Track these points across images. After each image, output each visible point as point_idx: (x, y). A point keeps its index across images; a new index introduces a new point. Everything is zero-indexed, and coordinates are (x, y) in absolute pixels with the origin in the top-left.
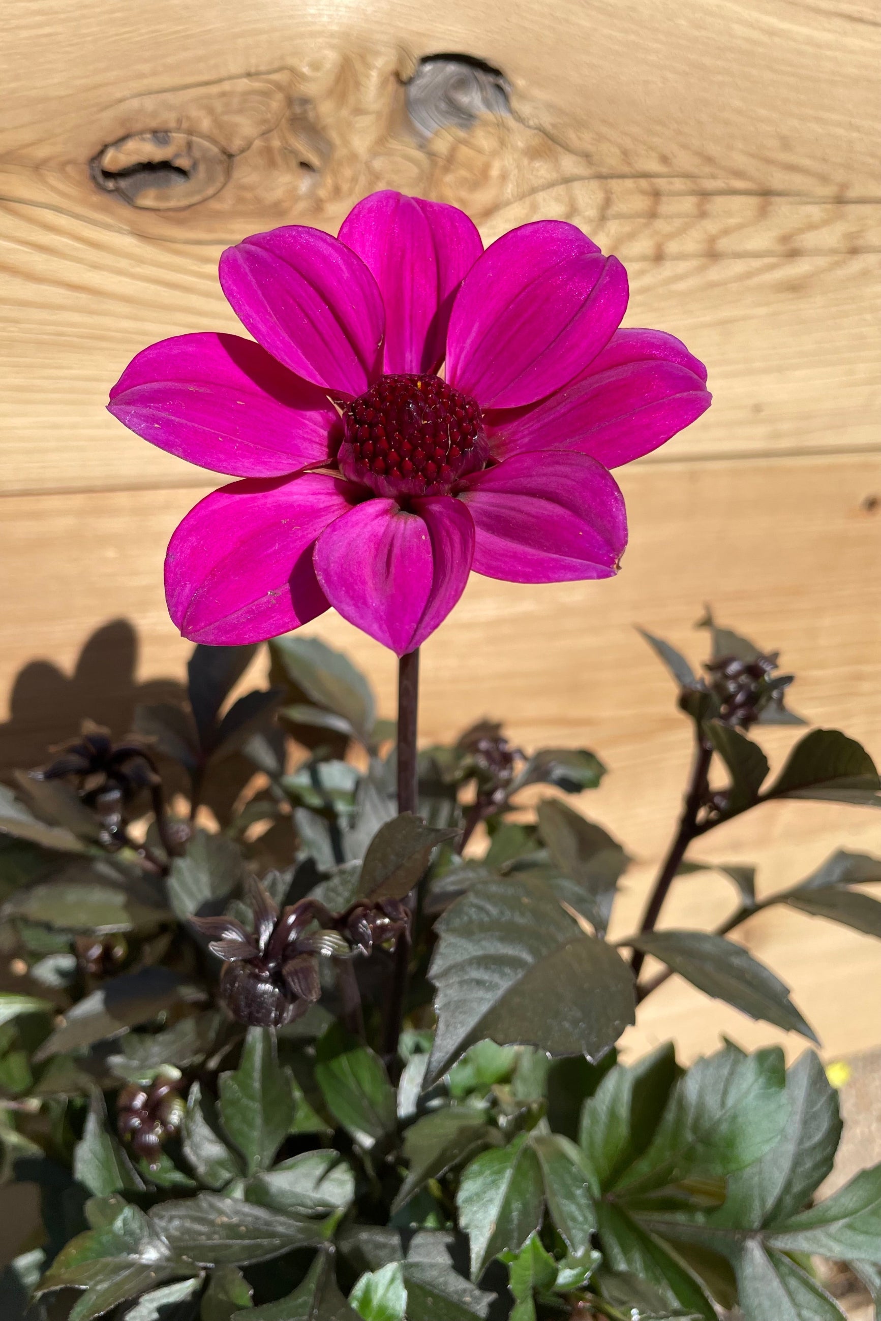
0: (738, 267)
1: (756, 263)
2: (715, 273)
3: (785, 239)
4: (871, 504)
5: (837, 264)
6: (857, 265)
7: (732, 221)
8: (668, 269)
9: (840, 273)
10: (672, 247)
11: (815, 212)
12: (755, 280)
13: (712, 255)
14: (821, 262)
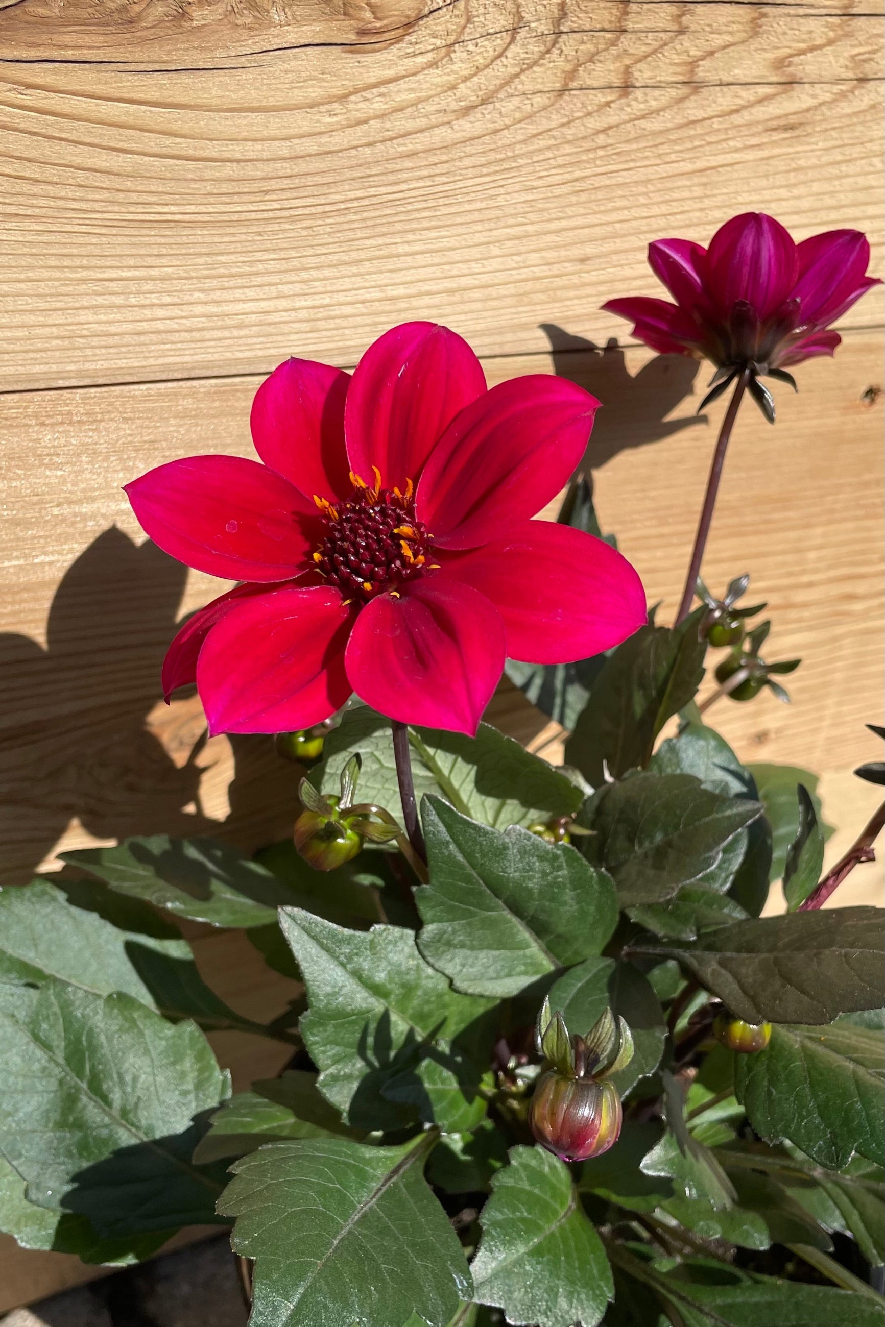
0: (725, 100)
1: (748, 95)
2: (693, 109)
3: (780, 64)
4: (872, 393)
5: (843, 95)
6: (865, 97)
7: (718, 40)
8: (638, 102)
9: (845, 108)
10: (642, 74)
11: (818, 29)
12: (746, 116)
13: (693, 85)
14: (824, 94)
